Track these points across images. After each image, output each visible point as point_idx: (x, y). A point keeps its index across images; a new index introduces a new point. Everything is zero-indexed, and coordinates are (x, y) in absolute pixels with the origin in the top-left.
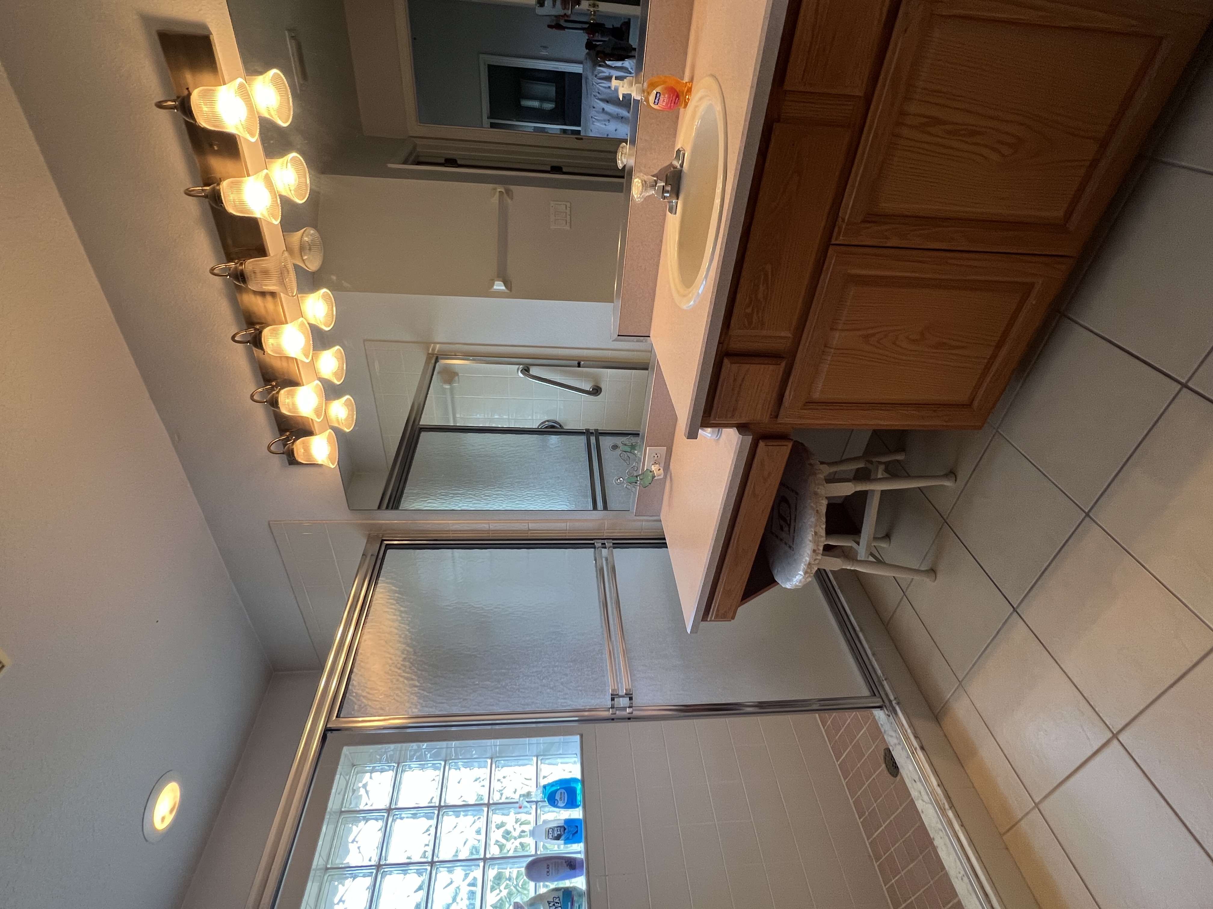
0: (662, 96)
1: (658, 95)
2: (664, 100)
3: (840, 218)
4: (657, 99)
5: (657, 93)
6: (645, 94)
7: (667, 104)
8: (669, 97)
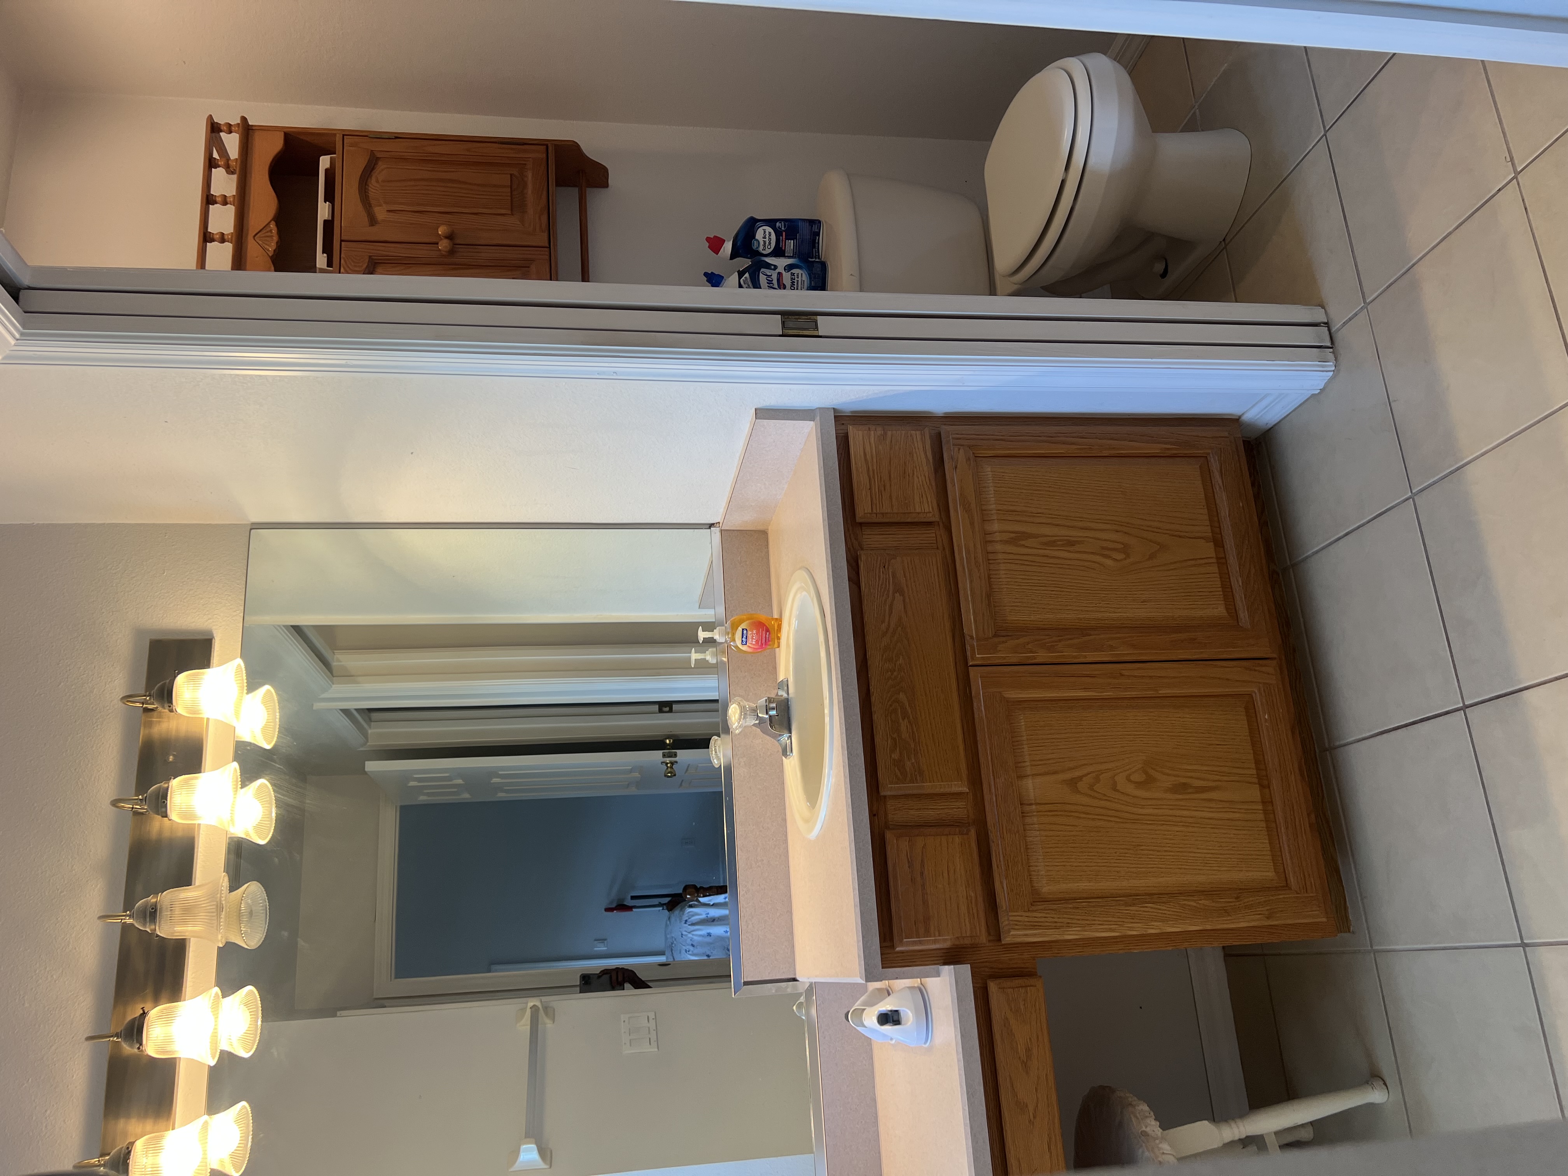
0: (749, 632)
1: (745, 632)
2: (752, 635)
3: (967, 636)
4: (745, 637)
5: (743, 629)
6: (730, 636)
7: (757, 642)
8: (757, 633)
